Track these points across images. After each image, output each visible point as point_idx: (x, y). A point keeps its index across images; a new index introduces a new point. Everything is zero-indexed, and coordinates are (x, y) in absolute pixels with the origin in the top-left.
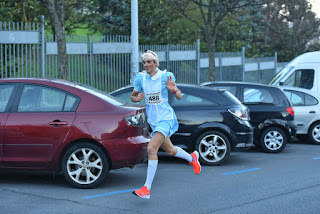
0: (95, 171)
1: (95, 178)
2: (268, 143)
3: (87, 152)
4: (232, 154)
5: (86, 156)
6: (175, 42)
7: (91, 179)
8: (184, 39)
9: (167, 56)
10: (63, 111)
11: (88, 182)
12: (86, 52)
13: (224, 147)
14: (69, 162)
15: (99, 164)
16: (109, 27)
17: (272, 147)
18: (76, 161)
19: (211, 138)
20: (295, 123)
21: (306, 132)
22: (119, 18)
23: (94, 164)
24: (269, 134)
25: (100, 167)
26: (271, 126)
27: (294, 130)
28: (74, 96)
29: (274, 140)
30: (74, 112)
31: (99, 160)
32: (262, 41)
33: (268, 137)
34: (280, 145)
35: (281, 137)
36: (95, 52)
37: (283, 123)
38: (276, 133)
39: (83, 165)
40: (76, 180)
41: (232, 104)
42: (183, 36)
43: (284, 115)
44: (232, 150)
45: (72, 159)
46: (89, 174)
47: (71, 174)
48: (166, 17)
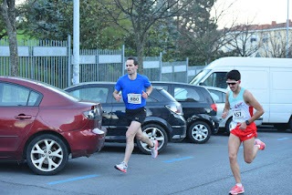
0: (56, 160)
1: (57, 166)
2: (195, 135)
3: (49, 143)
4: (168, 144)
5: (49, 146)
6: (103, 47)
7: (53, 167)
8: (111, 45)
9: (97, 60)
10: (27, 106)
11: (50, 169)
12: (28, 55)
13: (162, 138)
14: (33, 151)
15: (60, 153)
16: (45, 33)
17: (199, 138)
18: (40, 151)
19: (151, 131)
20: (218, 117)
21: (224, 126)
22: (53, 26)
23: (56, 154)
24: (196, 127)
25: (61, 156)
26: (198, 120)
27: (217, 124)
28: (36, 92)
29: (200, 132)
30: (37, 106)
31: (60, 150)
32: (174, 47)
33: (195, 130)
34: (206, 137)
35: (206, 130)
36: (35, 55)
37: (208, 117)
38: (201, 126)
39: (45, 154)
40: (39, 168)
41: (169, 101)
42: (110, 42)
43: (209, 111)
44: (169, 141)
45: (36, 149)
46: (51, 163)
47: (34, 162)
48: (95, 25)
